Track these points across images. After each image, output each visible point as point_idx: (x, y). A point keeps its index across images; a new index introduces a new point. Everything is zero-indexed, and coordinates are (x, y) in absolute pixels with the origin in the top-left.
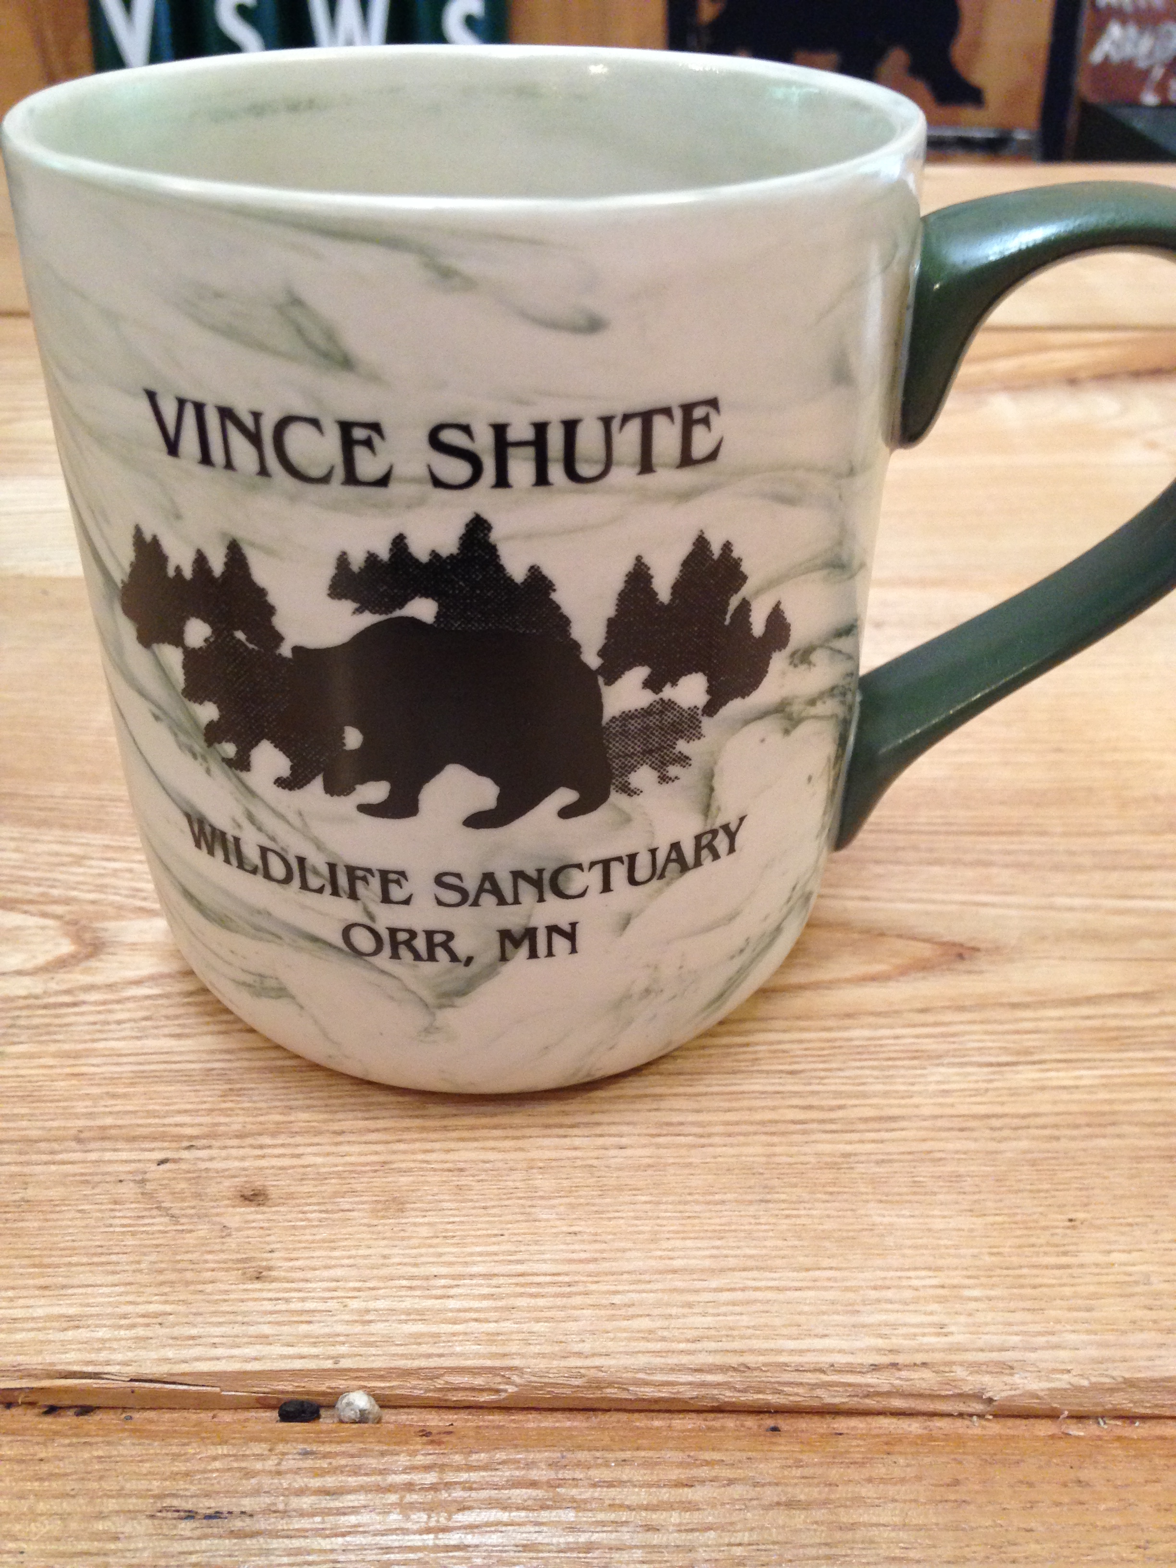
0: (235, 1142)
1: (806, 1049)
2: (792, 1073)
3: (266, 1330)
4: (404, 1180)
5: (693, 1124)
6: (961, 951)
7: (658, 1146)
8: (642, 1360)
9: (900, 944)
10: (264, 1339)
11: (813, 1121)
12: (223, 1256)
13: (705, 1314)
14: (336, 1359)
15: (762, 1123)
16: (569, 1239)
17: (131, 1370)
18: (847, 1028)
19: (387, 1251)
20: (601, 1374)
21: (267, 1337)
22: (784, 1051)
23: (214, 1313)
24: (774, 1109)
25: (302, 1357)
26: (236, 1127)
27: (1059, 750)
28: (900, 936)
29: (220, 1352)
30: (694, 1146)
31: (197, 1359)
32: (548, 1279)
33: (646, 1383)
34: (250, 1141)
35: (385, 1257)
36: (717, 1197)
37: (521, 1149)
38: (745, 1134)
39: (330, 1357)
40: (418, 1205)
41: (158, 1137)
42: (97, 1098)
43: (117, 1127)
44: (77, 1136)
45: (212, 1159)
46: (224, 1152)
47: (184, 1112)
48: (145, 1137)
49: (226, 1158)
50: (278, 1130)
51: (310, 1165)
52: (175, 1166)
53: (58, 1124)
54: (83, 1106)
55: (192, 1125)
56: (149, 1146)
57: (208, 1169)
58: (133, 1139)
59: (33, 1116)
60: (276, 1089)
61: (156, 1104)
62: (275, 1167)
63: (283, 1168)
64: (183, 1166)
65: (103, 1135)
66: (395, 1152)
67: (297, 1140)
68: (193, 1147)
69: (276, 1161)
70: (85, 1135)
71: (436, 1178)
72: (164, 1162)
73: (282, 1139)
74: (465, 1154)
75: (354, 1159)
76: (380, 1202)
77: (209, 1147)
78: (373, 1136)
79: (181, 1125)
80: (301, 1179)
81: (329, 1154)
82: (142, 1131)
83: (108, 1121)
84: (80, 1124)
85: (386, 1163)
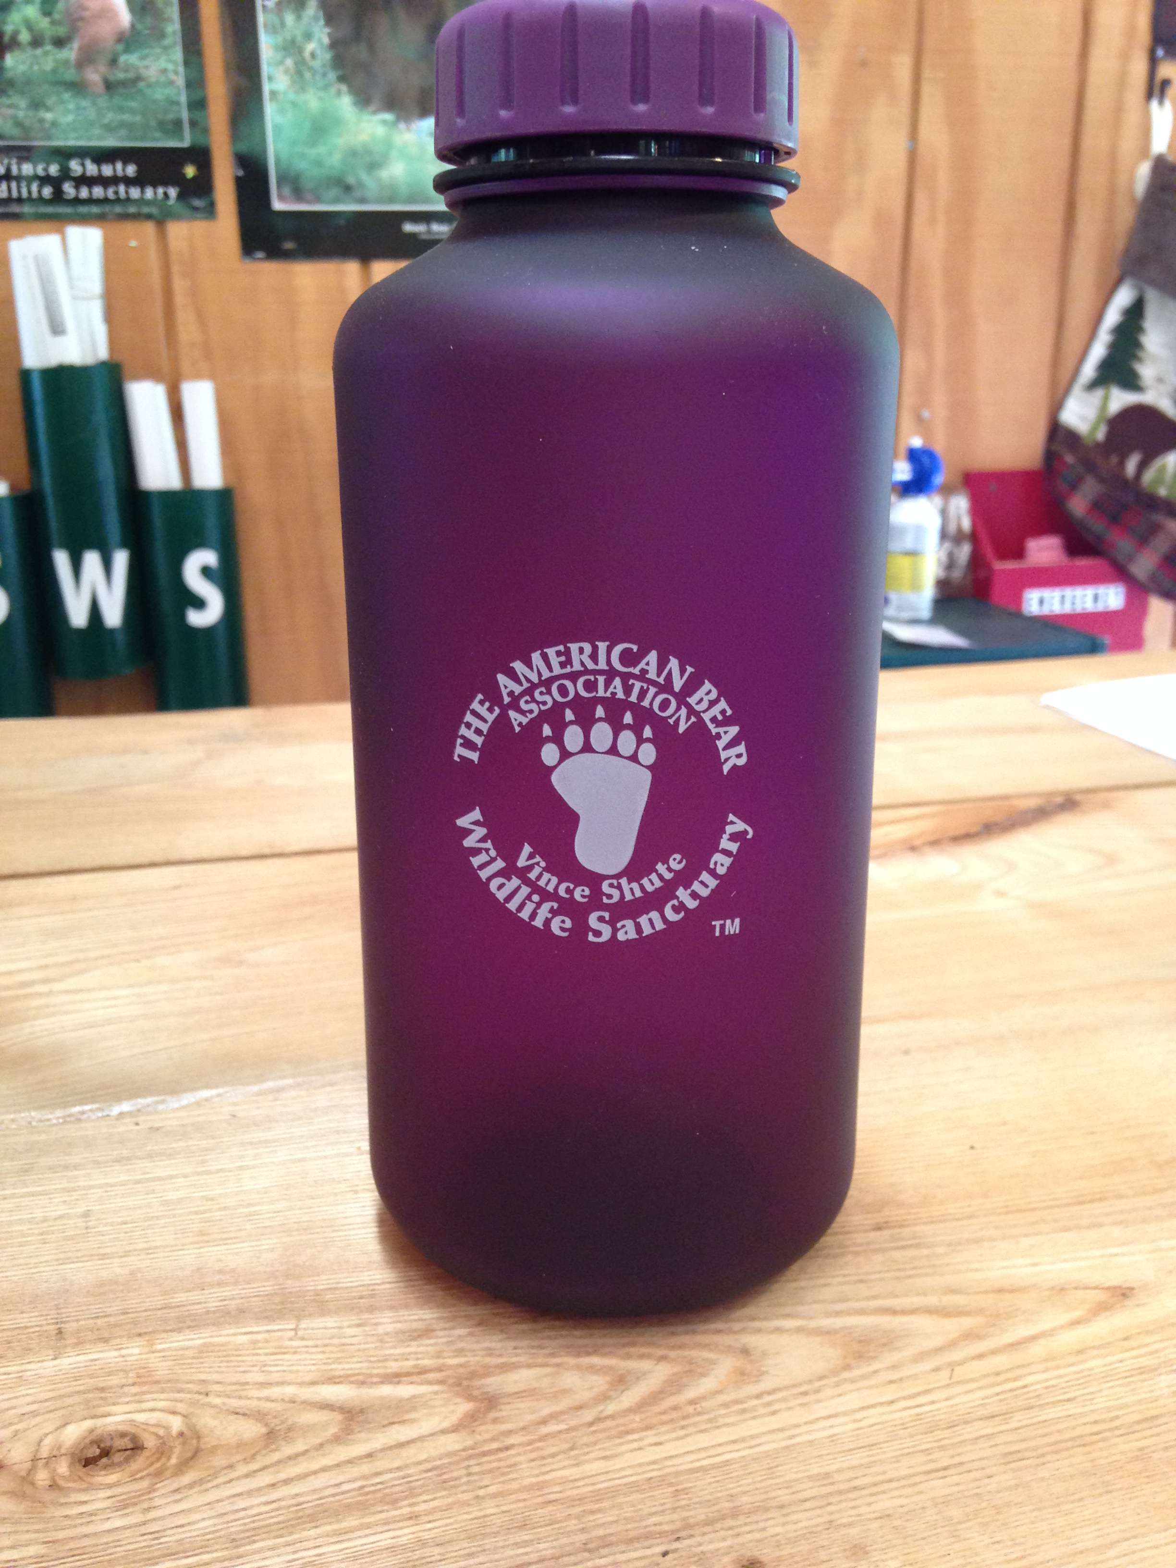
0: (706, 1529)
1: (1067, 1382)
2: (1069, 1400)
4: (852, 1531)
5: (1026, 1450)
6: (1124, 1291)
7: (1014, 1471)
9: (1080, 1294)
18: (1085, 1361)
22: (1053, 1386)
26: (703, 1517)
27: (1092, 1133)
28: (1076, 1288)
34: (718, 1526)
37: (920, 1493)
40: (875, 1547)
41: (648, 1536)
42: (578, 1517)
43: (611, 1534)
44: (585, 1547)
45: (700, 1545)
46: (706, 1538)
47: (655, 1513)
48: (637, 1539)
49: (711, 1542)
50: (735, 1513)
51: (777, 1535)
52: (675, 1555)
53: (564, 1541)
54: (572, 1524)
55: (667, 1523)
56: (646, 1544)
57: (703, 1553)
58: (631, 1541)
59: (539, 1541)
60: (710, 1483)
61: (628, 1512)
62: (750, 1541)
63: (757, 1541)
64: (684, 1554)
65: (606, 1543)
66: (832, 1513)
67: (754, 1518)
68: (678, 1539)
69: (749, 1537)
70: (590, 1546)
71: (875, 1525)
72: (665, 1554)
73: (742, 1519)
74: (884, 1504)
75: (805, 1524)
76: (845, 1550)
77: (692, 1536)
78: (808, 1505)
79: (660, 1524)
80: (778, 1545)
81: (784, 1524)
82: (632, 1534)
83: (601, 1532)
84: (583, 1537)
85: (831, 1522)
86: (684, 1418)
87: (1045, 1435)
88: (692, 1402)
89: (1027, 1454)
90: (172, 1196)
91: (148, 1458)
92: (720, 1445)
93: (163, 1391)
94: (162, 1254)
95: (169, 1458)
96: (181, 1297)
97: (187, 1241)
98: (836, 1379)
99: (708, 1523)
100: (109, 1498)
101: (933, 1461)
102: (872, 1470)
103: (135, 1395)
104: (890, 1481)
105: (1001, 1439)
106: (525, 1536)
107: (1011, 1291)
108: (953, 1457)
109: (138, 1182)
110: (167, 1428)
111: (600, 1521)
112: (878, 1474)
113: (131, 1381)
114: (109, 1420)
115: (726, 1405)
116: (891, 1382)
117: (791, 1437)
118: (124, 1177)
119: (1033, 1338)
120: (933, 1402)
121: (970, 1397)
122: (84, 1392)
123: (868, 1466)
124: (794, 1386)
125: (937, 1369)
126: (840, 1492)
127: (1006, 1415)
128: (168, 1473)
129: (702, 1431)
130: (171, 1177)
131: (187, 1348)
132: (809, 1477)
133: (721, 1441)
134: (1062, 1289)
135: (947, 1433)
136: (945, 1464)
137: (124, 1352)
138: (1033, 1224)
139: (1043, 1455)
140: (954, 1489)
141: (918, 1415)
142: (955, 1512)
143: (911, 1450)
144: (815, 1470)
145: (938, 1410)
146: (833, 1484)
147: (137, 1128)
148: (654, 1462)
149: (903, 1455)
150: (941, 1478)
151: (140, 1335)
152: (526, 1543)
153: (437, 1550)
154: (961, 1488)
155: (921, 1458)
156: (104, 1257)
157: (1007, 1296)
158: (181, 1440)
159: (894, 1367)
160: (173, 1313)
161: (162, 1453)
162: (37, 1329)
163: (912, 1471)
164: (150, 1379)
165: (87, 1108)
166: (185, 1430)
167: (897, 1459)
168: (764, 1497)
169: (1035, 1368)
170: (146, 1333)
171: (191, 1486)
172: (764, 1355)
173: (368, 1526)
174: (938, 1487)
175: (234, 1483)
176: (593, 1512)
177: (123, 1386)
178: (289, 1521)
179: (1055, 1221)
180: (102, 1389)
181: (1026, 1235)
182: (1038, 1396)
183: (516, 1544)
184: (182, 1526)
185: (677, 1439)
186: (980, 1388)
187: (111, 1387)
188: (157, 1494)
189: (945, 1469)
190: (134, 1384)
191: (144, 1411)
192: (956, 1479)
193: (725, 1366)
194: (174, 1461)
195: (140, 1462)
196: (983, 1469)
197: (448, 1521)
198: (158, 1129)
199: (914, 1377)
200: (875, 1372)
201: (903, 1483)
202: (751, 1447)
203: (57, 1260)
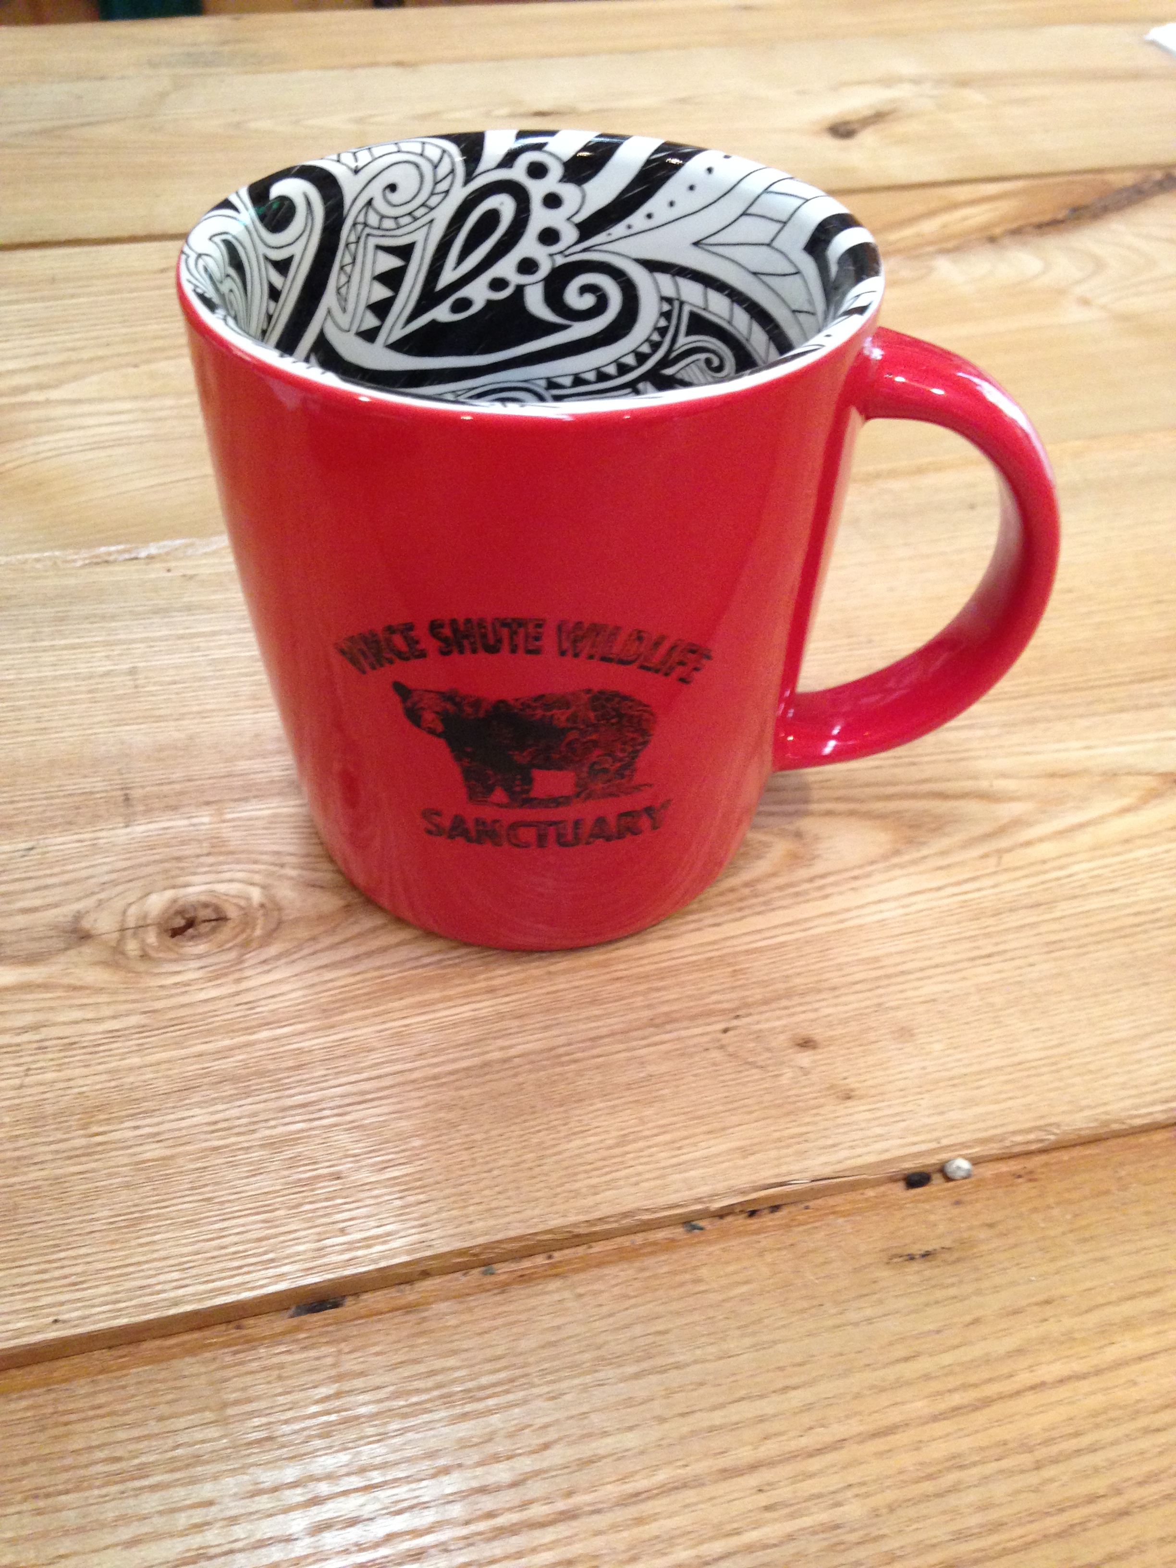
0: (765, 1008)
2: (1113, 890)
3: (878, 1131)
4: (901, 1014)
7: (1055, 959)
8: (1128, 1103)
9: (1132, 780)
10: (880, 1137)
11: (1145, 923)
12: (815, 1088)
13: (1150, 1066)
14: (938, 1140)
15: (1114, 930)
16: (1036, 1033)
17: (810, 1175)
18: (1131, 851)
19: (924, 1064)
20: (1108, 1117)
21: (881, 1135)
23: (838, 1126)
24: (1115, 919)
25: (915, 1144)
26: (759, 997)
28: (1129, 774)
29: (859, 1151)
30: (1079, 955)
31: (847, 1159)
32: (1039, 1063)
33: (1136, 1116)
34: (774, 1005)
35: (924, 1068)
36: (1115, 987)
37: (964, 979)
38: (1108, 940)
39: (931, 1141)
40: (922, 1030)
41: (710, 1013)
42: (645, 993)
43: (675, 1011)
44: (652, 1023)
45: (758, 1023)
46: (764, 1016)
47: (714, 992)
48: (701, 1015)
49: (767, 1020)
50: (789, 994)
51: (829, 1015)
52: (737, 1032)
53: (632, 1016)
54: (639, 1001)
55: (728, 1001)
56: (708, 1021)
57: (761, 1031)
58: (693, 1018)
59: (609, 1015)
60: (766, 965)
61: (690, 990)
62: (806, 1021)
63: (812, 1021)
64: (744, 1031)
65: (670, 1019)
66: (881, 996)
67: (808, 999)
68: (737, 1017)
69: (803, 1016)
70: (657, 1021)
71: (921, 1009)
72: (725, 1031)
73: (796, 1000)
74: (930, 989)
75: (856, 1005)
76: (893, 1032)
77: (750, 1014)
78: (858, 987)
79: (719, 1002)
80: (830, 1025)
81: (836, 1005)
82: (695, 1011)
83: (665, 1009)
84: (647, 1014)
85: (880, 1005)
86: (741, 900)
87: (1086, 926)
88: (746, 885)
89: (1068, 944)
90: (218, 654)
91: (234, 928)
92: (775, 927)
93: (238, 862)
94: (217, 719)
95: (254, 929)
96: (243, 765)
97: (242, 704)
98: (887, 864)
99: (766, 1002)
100: (202, 968)
101: (978, 948)
102: (919, 955)
103: (212, 865)
104: (937, 966)
105: (1044, 928)
106: (596, 1011)
107: (1063, 776)
108: (997, 944)
109: (181, 637)
110: (248, 899)
111: (666, 998)
112: (925, 959)
113: (205, 851)
114: (190, 890)
115: (780, 888)
116: (941, 868)
117: (842, 921)
118: (165, 632)
119: (1081, 826)
120: (979, 890)
121: (1018, 884)
122: (161, 861)
123: (915, 951)
124: (847, 870)
125: (985, 856)
126: (888, 976)
127: (1050, 904)
128: (254, 945)
129: (759, 913)
130: (214, 633)
131: (257, 819)
132: (858, 960)
133: (776, 923)
134: (1115, 775)
135: (991, 921)
136: (990, 950)
137: (195, 821)
138: (1090, 703)
139: (1085, 945)
140: (998, 976)
141: (966, 901)
142: (997, 999)
143: (957, 937)
144: (865, 954)
145: (984, 897)
146: (882, 967)
147: (169, 574)
148: (714, 943)
149: (950, 941)
150: (985, 965)
151: (208, 803)
152: (598, 1018)
153: (516, 1023)
154: (1003, 975)
155: (967, 945)
156: (160, 719)
157: (1058, 781)
158: (261, 912)
159: (943, 853)
160: (237, 782)
161: (247, 924)
162: (104, 795)
163: (958, 957)
164: (223, 849)
165: (113, 548)
166: (264, 901)
167: (943, 945)
168: (816, 978)
169: (1081, 856)
170: (213, 802)
171: (278, 957)
172: (817, 838)
173: (449, 998)
174: (983, 974)
175: (319, 955)
176: (658, 990)
177: (198, 856)
178: (374, 992)
179: (1113, 700)
180: (178, 859)
181: (1081, 716)
182: (1083, 886)
183: (588, 1018)
184: (273, 997)
185: (736, 920)
186: (1026, 876)
187: (187, 857)
188: (246, 965)
189: (989, 956)
190: (208, 854)
191: (222, 882)
192: (999, 966)
193: (780, 848)
194: (258, 932)
195: (226, 932)
196: (1026, 957)
197: (521, 996)
198: (191, 577)
199: (962, 864)
200: (925, 858)
201: (949, 968)
202: (804, 930)
203: (111, 721)
